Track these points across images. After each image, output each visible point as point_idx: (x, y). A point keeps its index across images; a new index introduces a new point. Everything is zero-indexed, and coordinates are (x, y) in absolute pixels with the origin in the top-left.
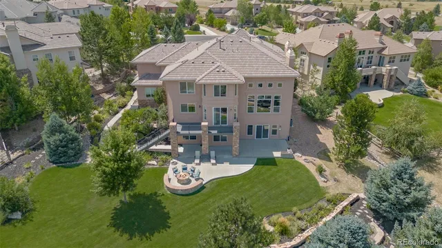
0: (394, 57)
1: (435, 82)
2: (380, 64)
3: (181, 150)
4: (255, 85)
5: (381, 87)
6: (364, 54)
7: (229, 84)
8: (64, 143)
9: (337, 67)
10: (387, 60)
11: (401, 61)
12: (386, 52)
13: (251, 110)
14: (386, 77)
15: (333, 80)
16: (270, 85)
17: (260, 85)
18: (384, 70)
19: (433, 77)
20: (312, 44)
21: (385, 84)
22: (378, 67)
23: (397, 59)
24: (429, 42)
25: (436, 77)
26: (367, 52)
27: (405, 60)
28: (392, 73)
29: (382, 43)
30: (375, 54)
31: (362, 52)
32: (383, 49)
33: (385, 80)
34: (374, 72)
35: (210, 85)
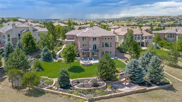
0: (147, 37)
1: (162, 45)
2: (142, 39)
3: (83, 58)
4: (104, 39)
5: (144, 46)
6: (136, 36)
7: (97, 37)
8: (48, 55)
9: (128, 38)
10: (144, 38)
11: (149, 38)
12: (143, 35)
13: (103, 46)
14: (145, 43)
15: (127, 42)
16: (109, 39)
17: (106, 39)
18: (144, 41)
19: (161, 44)
20: (119, 33)
21: (145, 45)
22: (142, 40)
23: (148, 38)
24: (158, 34)
25: (162, 44)
26: (137, 35)
27: (150, 38)
28: (147, 42)
29: (142, 33)
30: (140, 36)
31: (136, 35)
32: (143, 34)
33: (145, 44)
34: (141, 42)
35: (92, 37)
